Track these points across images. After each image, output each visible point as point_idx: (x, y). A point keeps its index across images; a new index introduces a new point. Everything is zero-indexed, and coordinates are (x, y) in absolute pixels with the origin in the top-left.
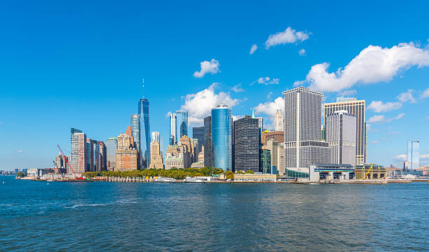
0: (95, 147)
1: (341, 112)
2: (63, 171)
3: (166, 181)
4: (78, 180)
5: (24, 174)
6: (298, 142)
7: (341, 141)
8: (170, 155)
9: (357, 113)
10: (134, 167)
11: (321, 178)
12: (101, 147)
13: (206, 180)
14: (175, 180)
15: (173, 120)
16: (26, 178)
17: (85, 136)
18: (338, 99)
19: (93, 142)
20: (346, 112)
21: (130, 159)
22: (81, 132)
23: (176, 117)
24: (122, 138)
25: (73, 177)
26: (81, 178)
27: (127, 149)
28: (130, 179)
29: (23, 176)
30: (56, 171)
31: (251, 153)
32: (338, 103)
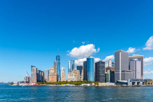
0: (40, 73)
1: (136, 59)
2: (28, 82)
3: (71, 85)
4: (35, 86)
5: (12, 83)
6: (120, 70)
7: (136, 70)
8: (69, 76)
10: (56, 81)
11: (133, 84)
12: (42, 73)
13: (87, 85)
14: (74, 85)
15: (70, 63)
16: (13, 85)
17: (37, 69)
18: (133, 55)
19: (39, 71)
20: (137, 59)
21: (54, 78)
22: (35, 67)
23: (71, 62)
24: (51, 70)
25: (33, 84)
26: (36, 85)
27: (53, 74)
28: (56, 85)
29: (12, 84)
30: (25, 82)
31: (102, 75)
32: (133, 56)
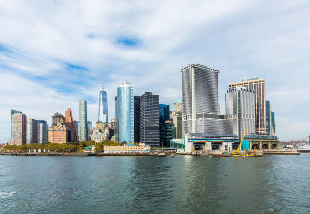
1: (239, 88)
6: (193, 114)
7: (239, 114)
9: (255, 89)
10: (63, 141)
20: (244, 88)
21: (60, 135)
27: (58, 126)
